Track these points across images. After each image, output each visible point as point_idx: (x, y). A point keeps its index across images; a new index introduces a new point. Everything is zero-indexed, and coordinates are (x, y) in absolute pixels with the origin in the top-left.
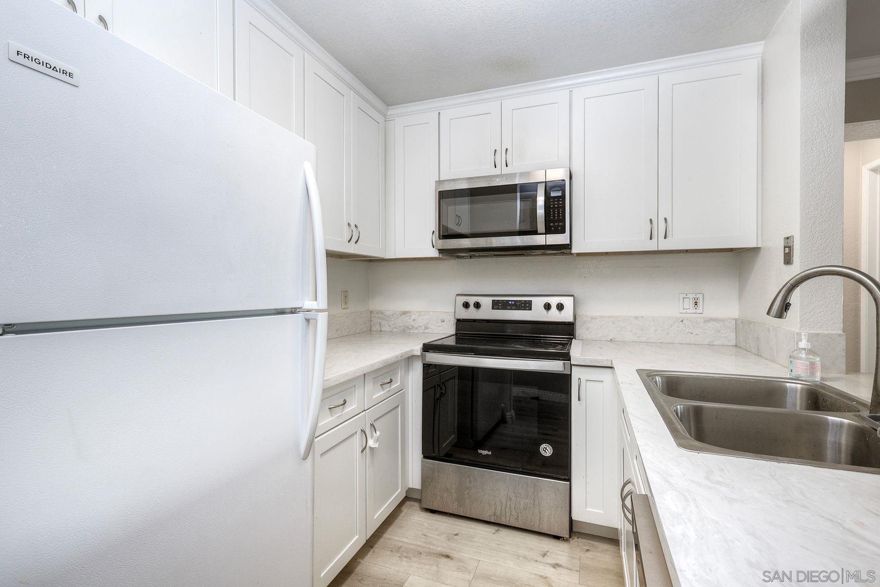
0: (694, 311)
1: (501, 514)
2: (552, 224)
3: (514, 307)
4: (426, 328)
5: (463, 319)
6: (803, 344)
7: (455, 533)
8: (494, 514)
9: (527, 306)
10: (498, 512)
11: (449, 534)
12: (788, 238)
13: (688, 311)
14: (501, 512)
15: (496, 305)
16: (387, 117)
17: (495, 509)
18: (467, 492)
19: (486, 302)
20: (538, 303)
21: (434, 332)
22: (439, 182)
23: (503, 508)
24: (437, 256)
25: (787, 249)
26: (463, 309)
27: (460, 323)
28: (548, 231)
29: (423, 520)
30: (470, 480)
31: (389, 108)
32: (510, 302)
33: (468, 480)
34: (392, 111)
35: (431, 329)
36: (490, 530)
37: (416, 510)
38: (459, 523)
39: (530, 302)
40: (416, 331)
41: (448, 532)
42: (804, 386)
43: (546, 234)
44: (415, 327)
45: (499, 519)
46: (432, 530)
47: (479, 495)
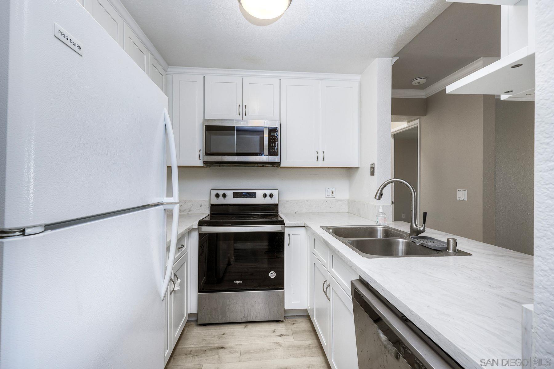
0: (332, 196)
1: (248, 316)
2: (271, 151)
3: (246, 196)
4: (190, 211)
5: (215, 204)
6: (381, 210)
7: (223, 333)
8: (244, 317)
9: (253, 195)
10: (246, 315)
11: (219, 335)
12: (372, 164)
13: (329, 196)
14: (248, 315)
15: (236, 195)
16: (167, 72)
17: (244, 314)
18: (227, 308)
19: (230, 194)
20: (259, 193)
21: (196, 213)
22: (205, 120)
23: (249, 312)
24: (203, 165)
25: (372, 169)
26: (215, 198)
27: (213, 207)
28: (270, 154)
29: (200, 331)
30: (230, 300)
31: (169, 67)
32: (244, 194)
33: (228, 300)
34: (171, 69)
35: (194, 211)
36: (242, 327)
37: (194, 327)
38: (222, 328)
39: (255, 193)
40: (183, 213)
41: (218, 334)
42: (383, 228)
43: (268, 156)
44: (182, 210)
45: (247, 319)
46: (208, 335)
47: (235, 308)
